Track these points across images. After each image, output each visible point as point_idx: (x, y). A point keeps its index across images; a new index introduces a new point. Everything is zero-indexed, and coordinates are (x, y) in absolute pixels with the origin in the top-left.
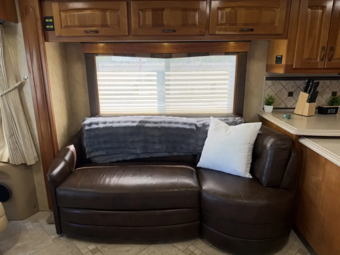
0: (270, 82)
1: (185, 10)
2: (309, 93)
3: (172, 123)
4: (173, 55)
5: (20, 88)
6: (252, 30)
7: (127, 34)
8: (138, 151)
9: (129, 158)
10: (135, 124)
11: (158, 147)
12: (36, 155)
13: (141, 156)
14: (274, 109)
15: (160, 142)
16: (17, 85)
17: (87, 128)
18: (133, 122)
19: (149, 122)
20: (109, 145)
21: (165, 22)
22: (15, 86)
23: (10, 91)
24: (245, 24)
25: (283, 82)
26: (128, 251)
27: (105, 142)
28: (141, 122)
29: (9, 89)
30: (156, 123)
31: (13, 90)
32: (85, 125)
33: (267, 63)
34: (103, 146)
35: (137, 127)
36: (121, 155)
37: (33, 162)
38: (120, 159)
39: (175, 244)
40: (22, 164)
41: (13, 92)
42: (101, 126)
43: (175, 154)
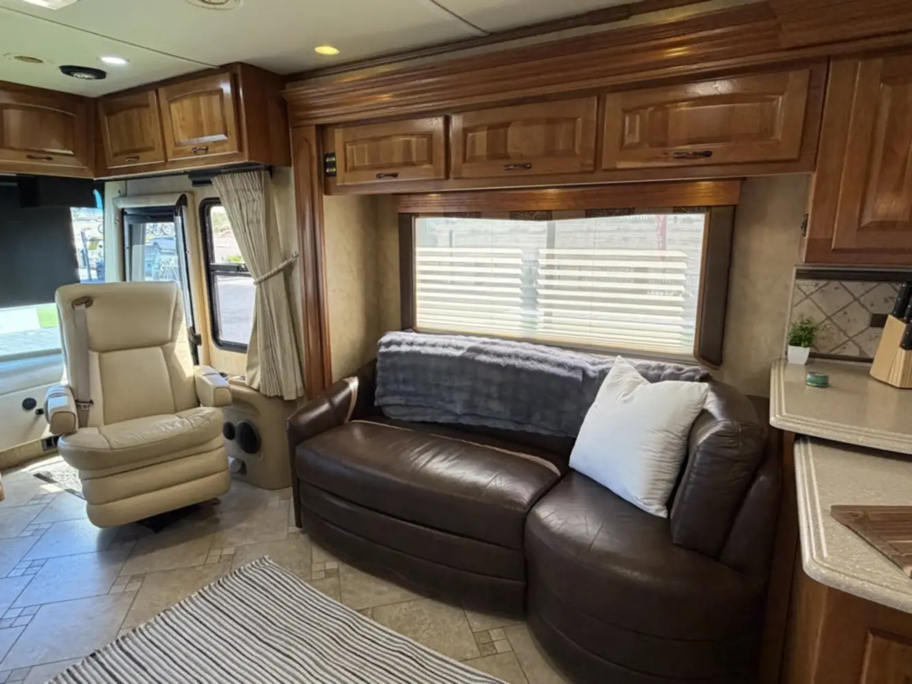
0: (808, 285)
1: (551, 121)
2: (907, 322)
5: (287, 271)
6: (708, 154)
7: (442, 176)
8: (458, 409)
9: (443, 419)
10: (458, 353)
11: (495, 406)
12: (300, 384)
13: (465, 421)
15: (501, 398)
16: (281, 266)
17: (383, 349)
18: (458, 348)
19: (487, 353)
20: (411, 388)
21: (510, 150)
22: (279, 268)
23: (272, 276)
24: (691, 141)
27: (405, 382)
28: (471, 350)
29: (273, 272)
30: (499, 355)
31: (275, 274)
32: (381, 344)
34: (402, 388)
35: (462, 359)
36: (429, 411)
37: (293, 397)
38: (428, 419)
40: (277, 397)
41: (276, 278)
42: (404, 348)
43: (529, 429)
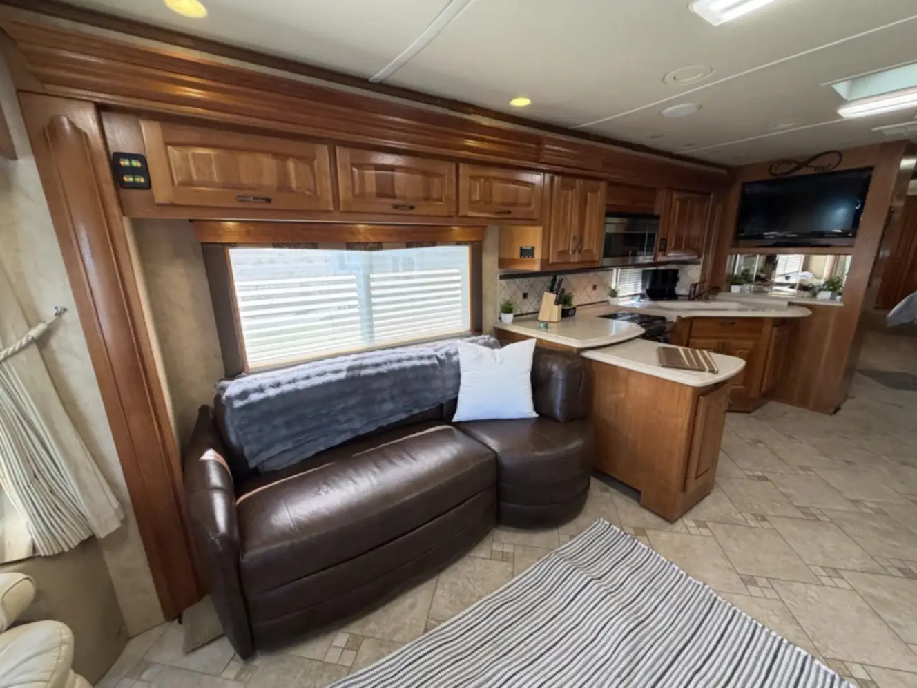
0: (504, 282)
1: (425, 174)
2: (557, 293)
3: (403, 360)
4: (384, 244)
5: (43, 341)
6: (509, 212)
7: (331, 208)
8: (357, 425)
9: (338, 441)
10: (342, 375)
11: (388, 406)
12: (116, 504)
14: (515, 316)
15: (392, 398)
16: (34, 333)
17: (238, 404)
18: (337, 372)
19: (366, 367)
20: (297, 428)
21: (397, 192)
22: (30, 338)
23: (14, 353)
24: (502, 204)
25: (517, 281)
26: (412, 607)
27: (288, 424)
28: (350, 369)
29: (10, 350)
30: (377, 365)
31: (22, 349)
32: (230, 399)
33: (499, 255)
34: (284, 433)
35: (349, 380)
36: (322, 440)
37: (115, 525)
38: (322, 448)
39: (472, 554)
40: (84, 544)
41: (22, 357)
42: (272, 392)
43: (416, 411)
